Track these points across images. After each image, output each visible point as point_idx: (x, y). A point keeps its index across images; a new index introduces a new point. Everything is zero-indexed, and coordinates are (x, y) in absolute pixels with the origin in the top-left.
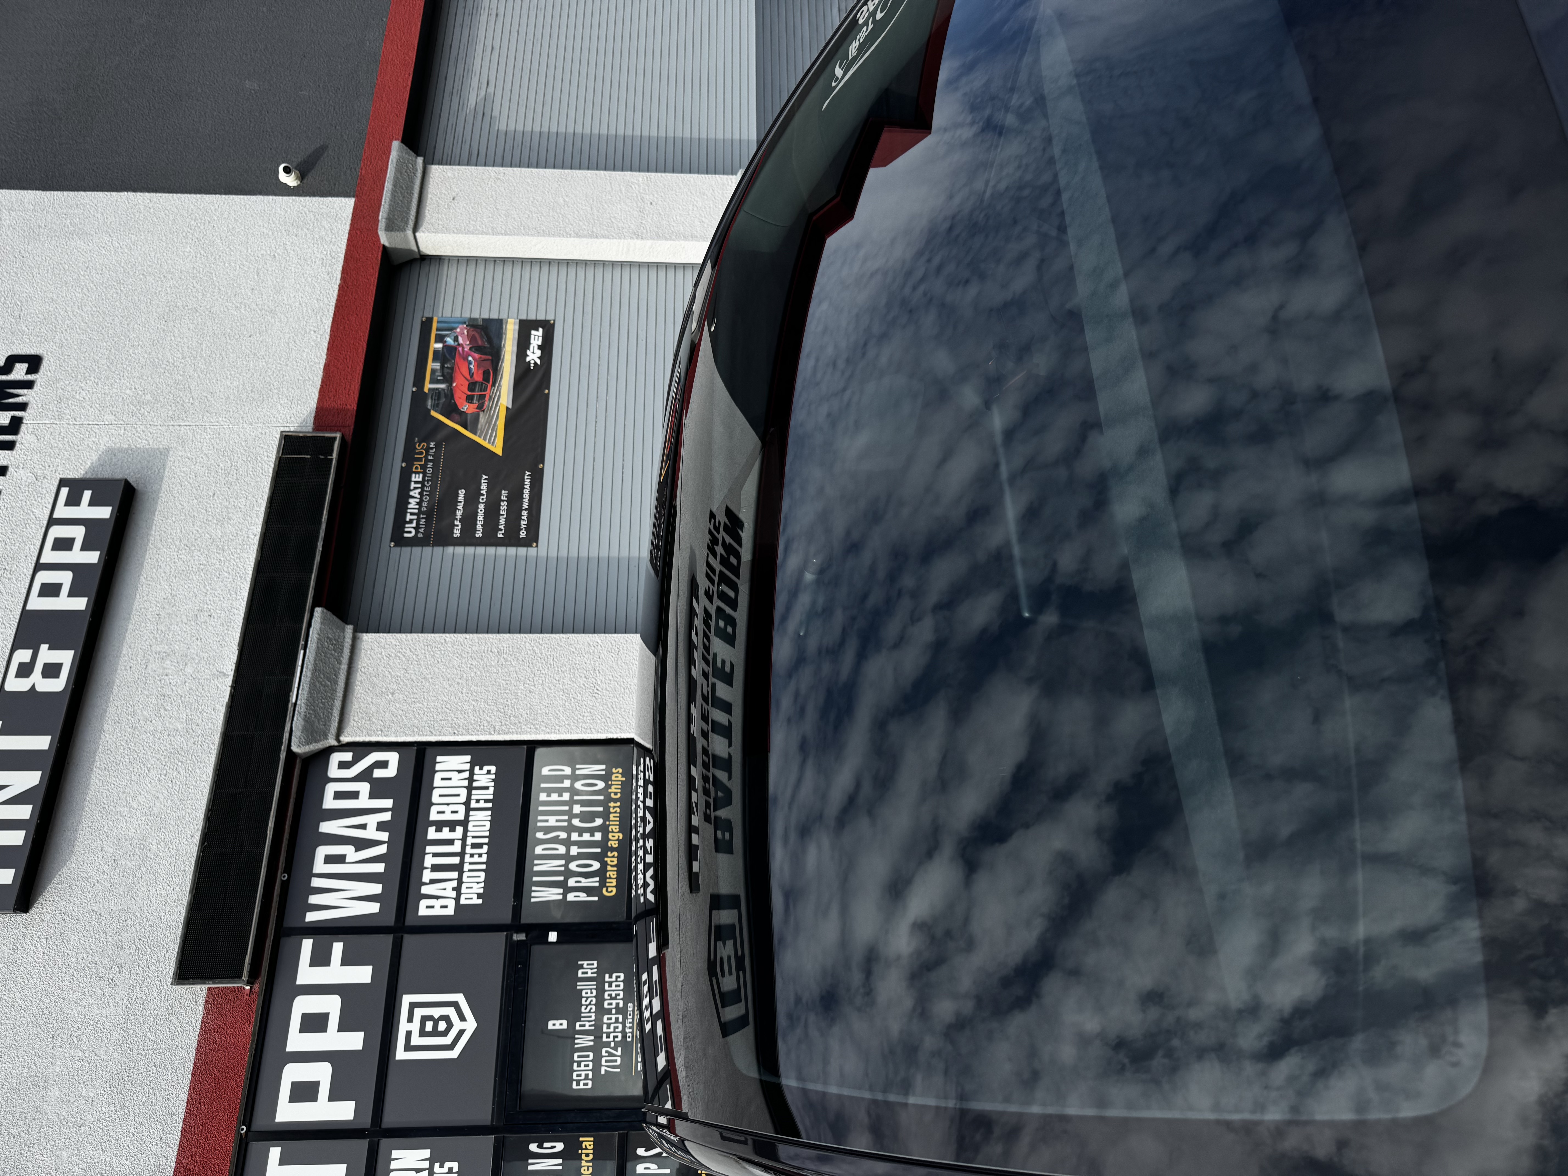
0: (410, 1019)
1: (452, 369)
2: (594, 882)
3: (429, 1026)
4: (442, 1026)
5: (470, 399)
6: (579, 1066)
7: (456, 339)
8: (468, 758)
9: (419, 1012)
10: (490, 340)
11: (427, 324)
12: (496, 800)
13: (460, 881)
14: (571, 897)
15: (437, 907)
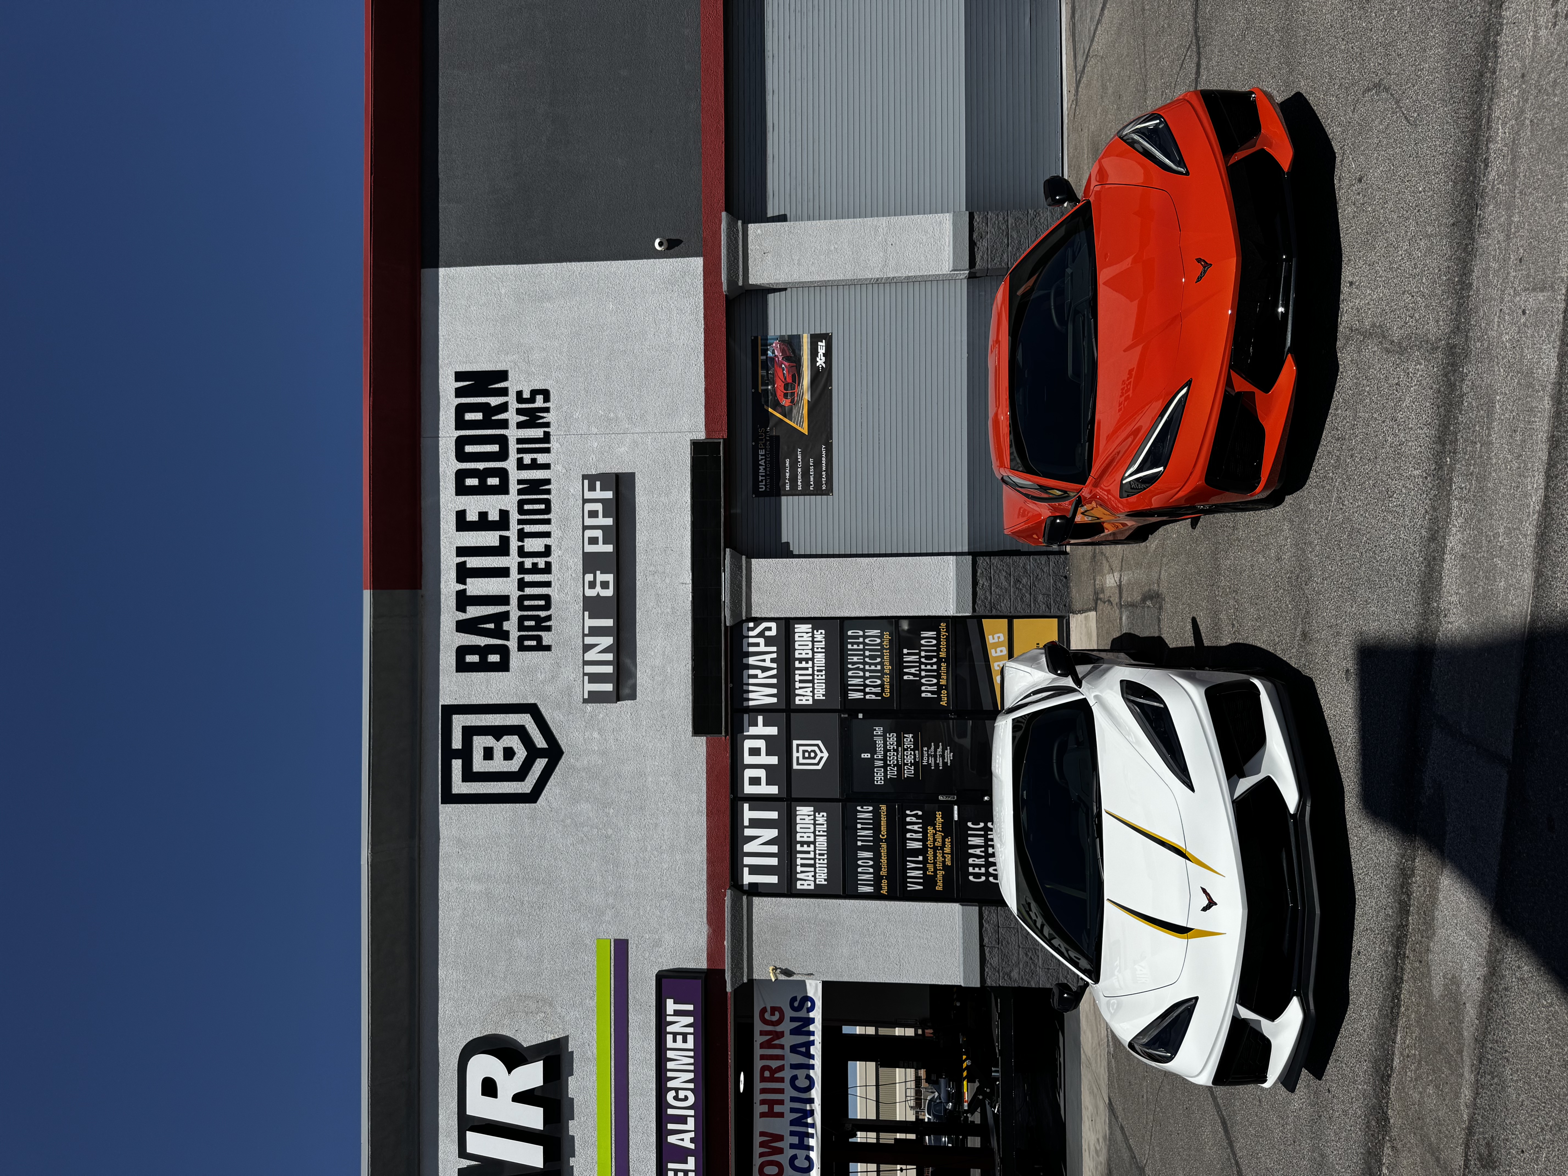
0: (798, 751)
1: (773, 374)
2: (878, 690)
3: (807, 755)
4: (813, 755)
5: (786, 396)
6: (877, 773)
7: (773, 352)
8: (810, 626)
9: (801, 749)
10: (794, 352)
11: (754, 342)
12: (827, 648)
13: (813, 687)
14: (868, 697)
15: (804, 700)
